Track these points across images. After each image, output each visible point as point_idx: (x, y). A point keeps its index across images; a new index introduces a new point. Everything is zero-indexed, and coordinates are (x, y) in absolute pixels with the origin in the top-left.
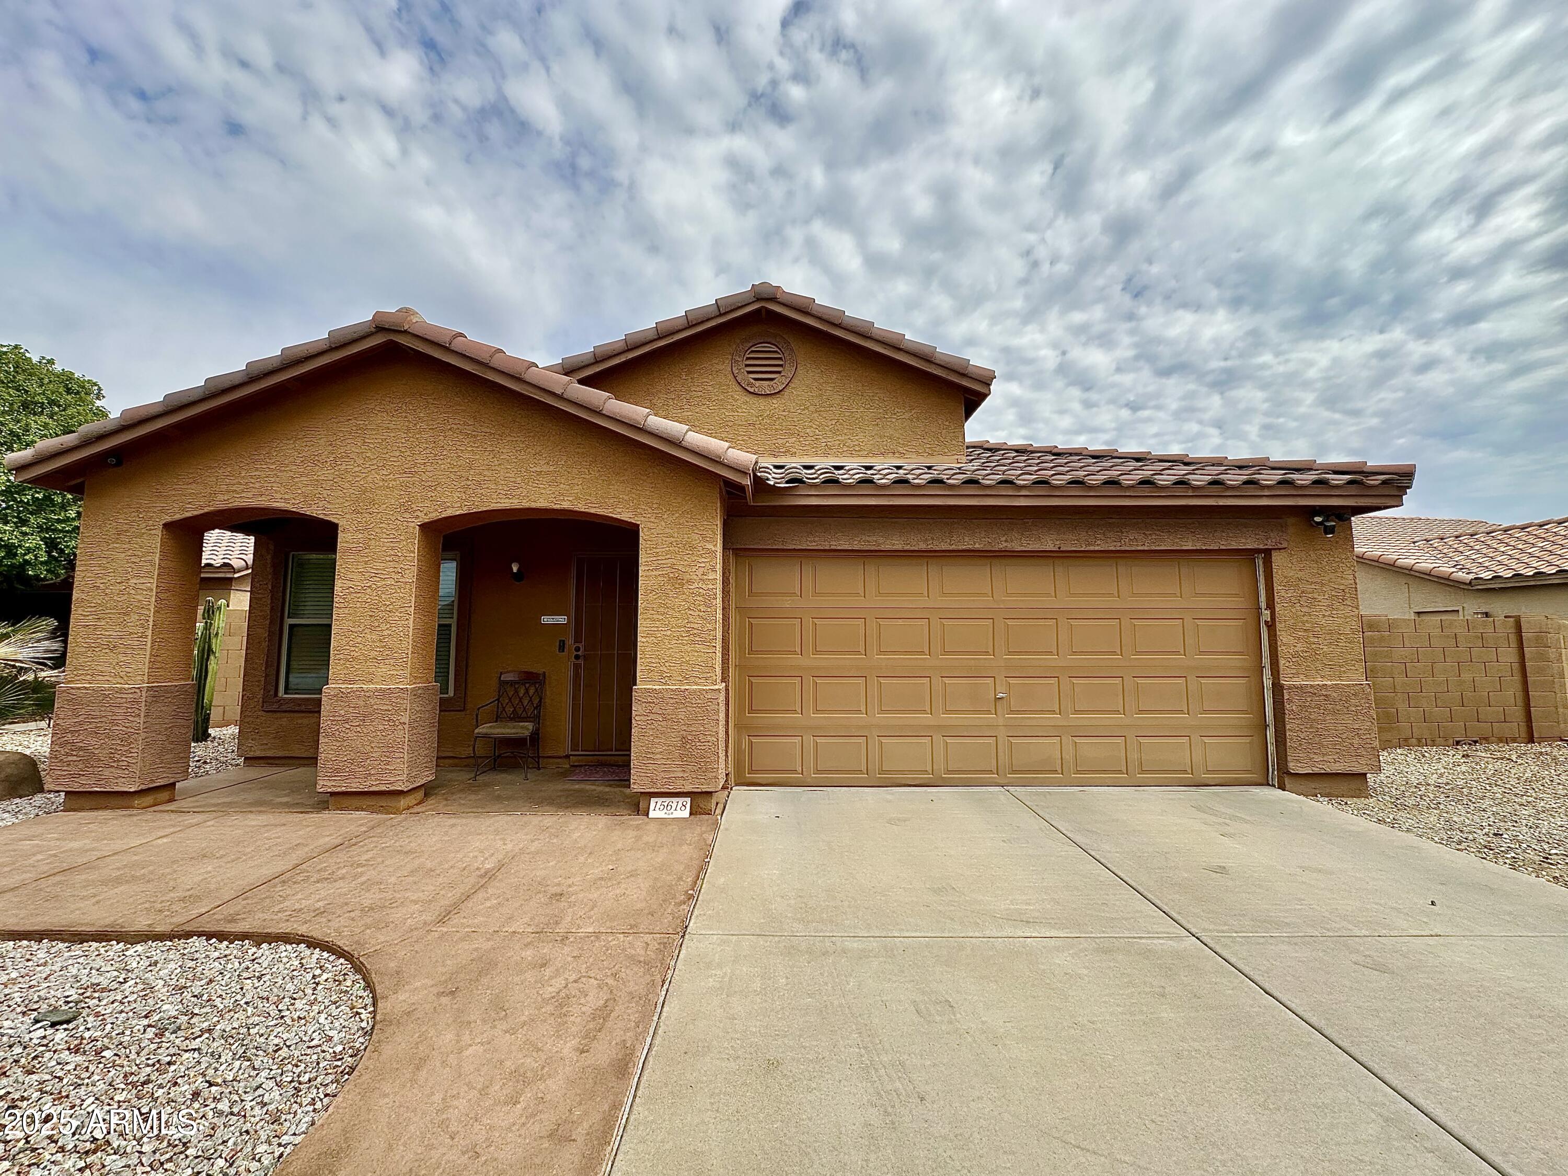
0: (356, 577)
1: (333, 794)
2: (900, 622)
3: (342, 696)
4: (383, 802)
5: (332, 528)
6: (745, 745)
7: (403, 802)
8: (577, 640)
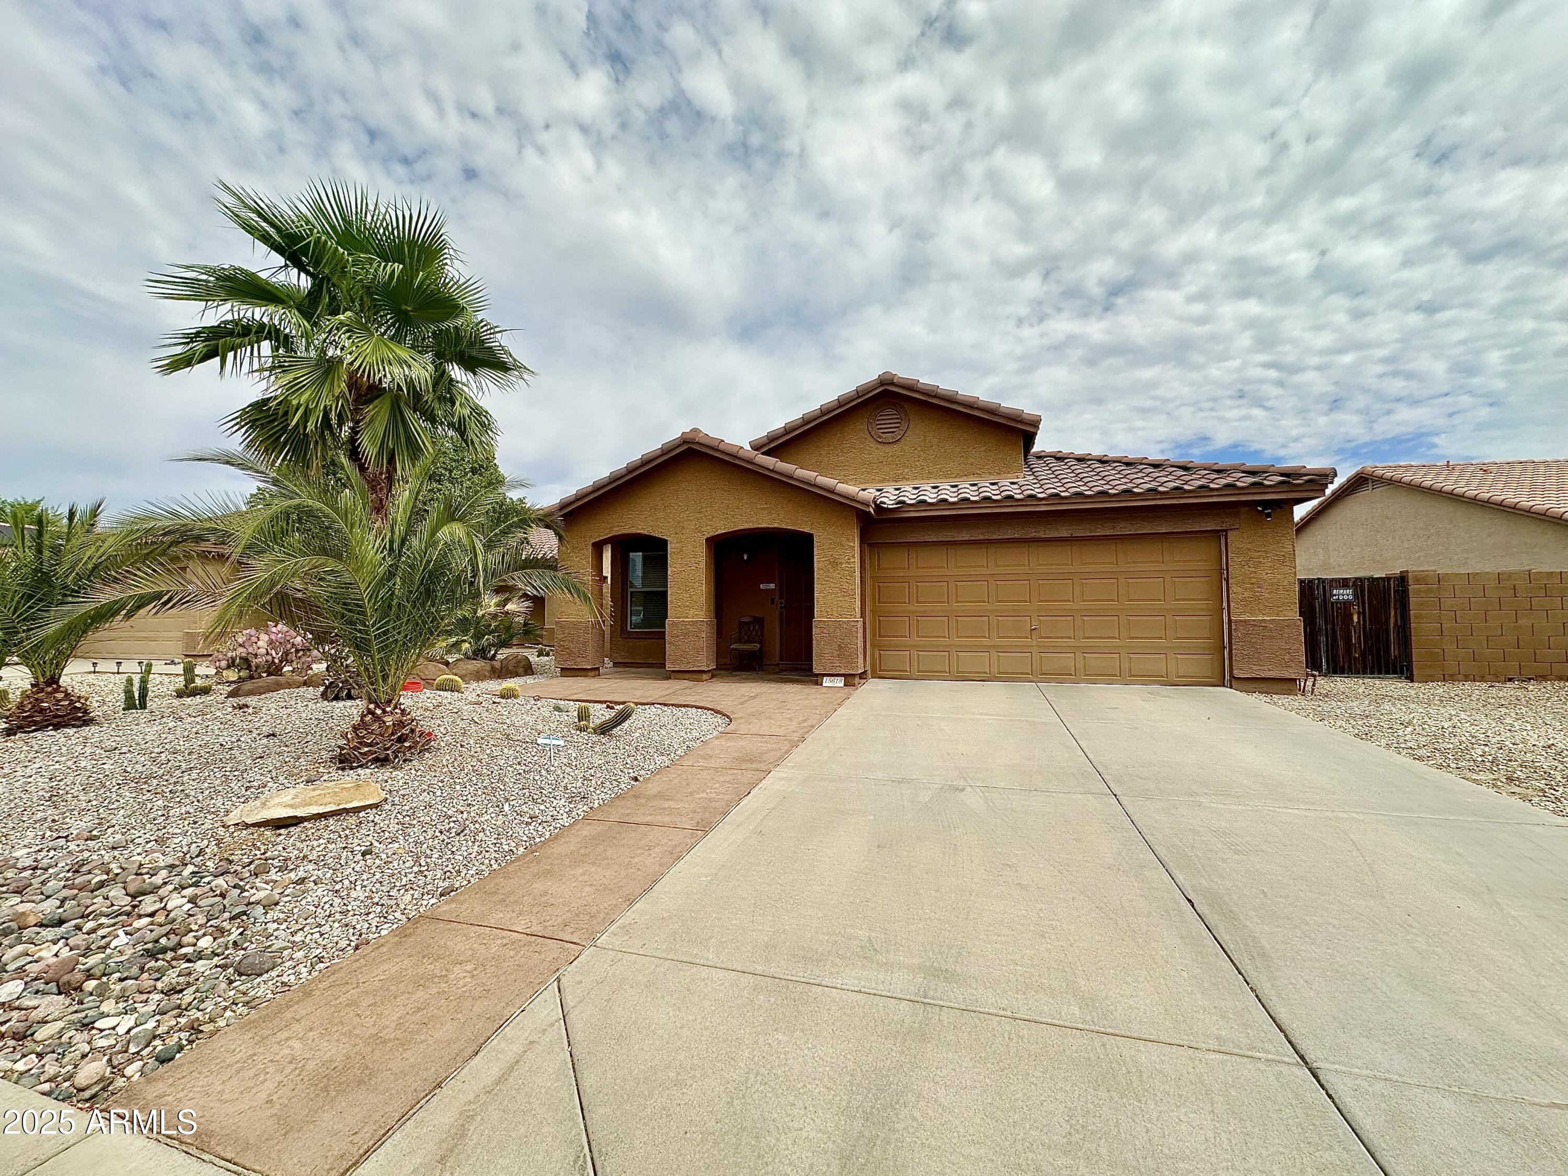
0: (677, 566)
1: (673, 671)
2: (969, 583)
3: (674, 624)
4: (695, 676)
5: (665, 542)
6: (877, 656)
7: (705, 677)
8: (781, 597)
